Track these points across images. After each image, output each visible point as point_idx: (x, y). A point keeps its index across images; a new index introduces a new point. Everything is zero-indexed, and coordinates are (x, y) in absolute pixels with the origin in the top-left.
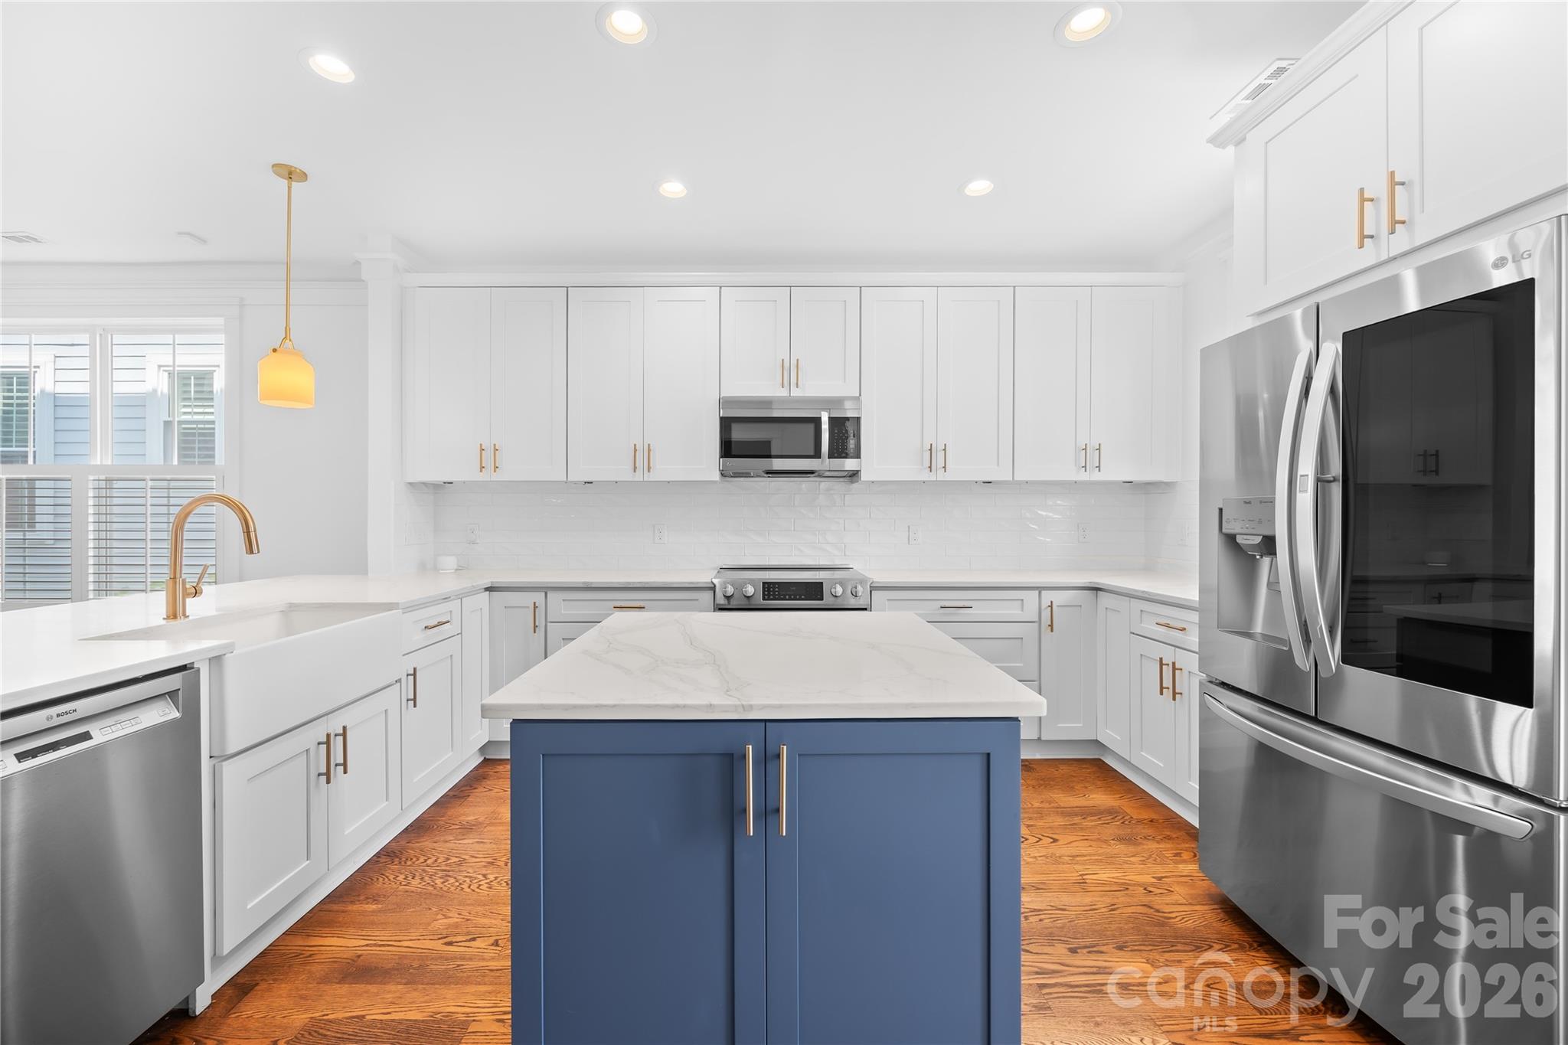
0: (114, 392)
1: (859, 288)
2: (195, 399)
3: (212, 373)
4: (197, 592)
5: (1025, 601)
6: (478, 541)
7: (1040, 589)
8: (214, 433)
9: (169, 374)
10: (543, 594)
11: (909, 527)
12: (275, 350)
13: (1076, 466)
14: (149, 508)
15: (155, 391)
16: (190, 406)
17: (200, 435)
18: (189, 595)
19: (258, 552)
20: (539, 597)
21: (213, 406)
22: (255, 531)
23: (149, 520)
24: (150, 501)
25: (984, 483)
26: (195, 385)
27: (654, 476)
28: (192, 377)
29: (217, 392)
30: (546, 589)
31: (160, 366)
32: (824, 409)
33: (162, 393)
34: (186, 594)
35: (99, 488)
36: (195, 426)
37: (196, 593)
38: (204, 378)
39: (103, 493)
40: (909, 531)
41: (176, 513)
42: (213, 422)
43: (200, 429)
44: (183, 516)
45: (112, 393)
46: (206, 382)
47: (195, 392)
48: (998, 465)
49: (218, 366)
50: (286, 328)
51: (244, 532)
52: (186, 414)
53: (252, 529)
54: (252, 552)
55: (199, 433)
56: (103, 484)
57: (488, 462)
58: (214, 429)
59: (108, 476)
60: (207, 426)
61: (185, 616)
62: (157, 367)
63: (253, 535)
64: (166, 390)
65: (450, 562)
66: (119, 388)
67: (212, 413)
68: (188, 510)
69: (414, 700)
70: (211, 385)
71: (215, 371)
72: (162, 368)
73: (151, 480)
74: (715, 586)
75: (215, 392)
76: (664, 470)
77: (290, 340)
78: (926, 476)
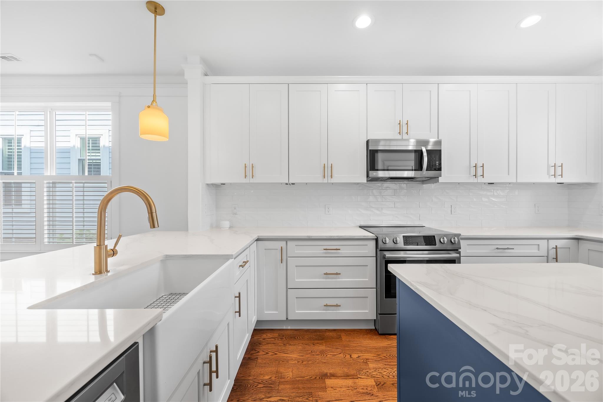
0: (57, 146)
1: (437, 84)
2: (92, 149)
3: (100, 138)
4: (114, 252)
5: (540, 246)
6: (238, 213)
7: (548, 239)
8: (100, 164)
9: (81, 138)
10: (285, 242)
11: (451, 206)
12: (149, 107)
13: (548, 175)
14: (74, 197)
15: (74, 146)
16: (90, 152)
17: (94, 165)
18: (110, 256)
19: (158, 227)
20: (283, 244)
21: (100, 152)
22: (156, 212)
23: (74, 203)
24: (75, 193)
25: (489, 184)
26: (92, 143)
27: (334, 180)
28: (91, 140)
29: (102, 147)
30: (287, 240)
31: (76, 135)
32: (423, 146)
33: (77, 147)
34: (108, 255)
35: (49, 187)
36: (92, 161)
37: (114, 254)
38: (96, 141)
39: (51, 189)
40: (451, 208)
41: (102, 199)
42: (100, 160)
43: (94, 162)
44: (105, 202)
45: (56, 147)
46: (97, 142)
47: (92, 146)
48: (509, 174)
49: (102, 135)
50: (154, 95)
51: (149, 213)
52: (88, 156)
53: (154, 211)
54: (154, 227)
55: (94, 164)
56: (51, 185)
57: (249, 174)
58: (100, 163)
59: (54, 181)
60: (97, 161)
61: (107, 271)
62: (75, 135)
63: (154, 214)
64: (79, 146)
65: (226, 224)
66: (59, 145)
67: (99, 156)
68: (108, 198)
69: (239, 312)
70: (99, 143)
71: (101, 137)
72: (77, 136)
73: (75, 183)
74: (377, 238)
75: (101, 146)
76: (339, 178)
77: (156, 102)
78: (473, 180)
